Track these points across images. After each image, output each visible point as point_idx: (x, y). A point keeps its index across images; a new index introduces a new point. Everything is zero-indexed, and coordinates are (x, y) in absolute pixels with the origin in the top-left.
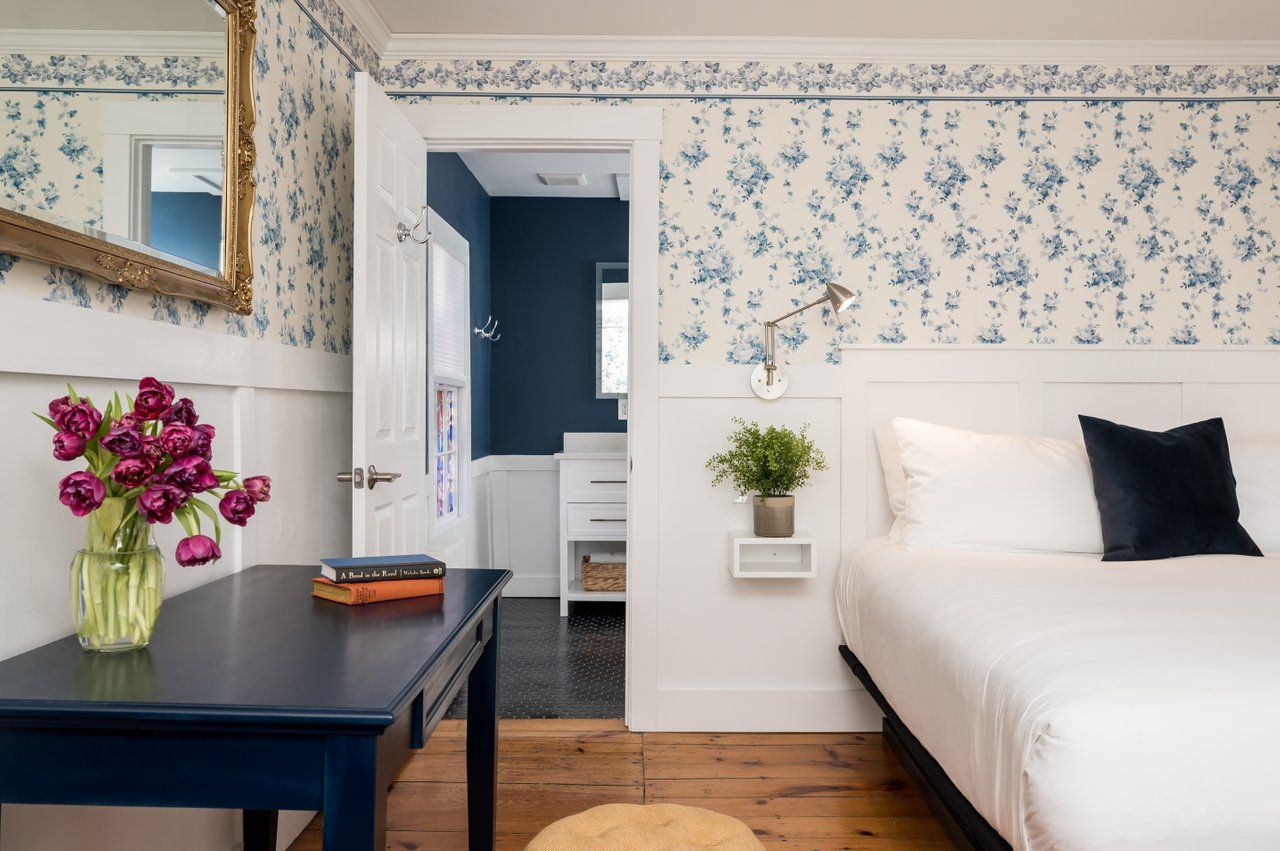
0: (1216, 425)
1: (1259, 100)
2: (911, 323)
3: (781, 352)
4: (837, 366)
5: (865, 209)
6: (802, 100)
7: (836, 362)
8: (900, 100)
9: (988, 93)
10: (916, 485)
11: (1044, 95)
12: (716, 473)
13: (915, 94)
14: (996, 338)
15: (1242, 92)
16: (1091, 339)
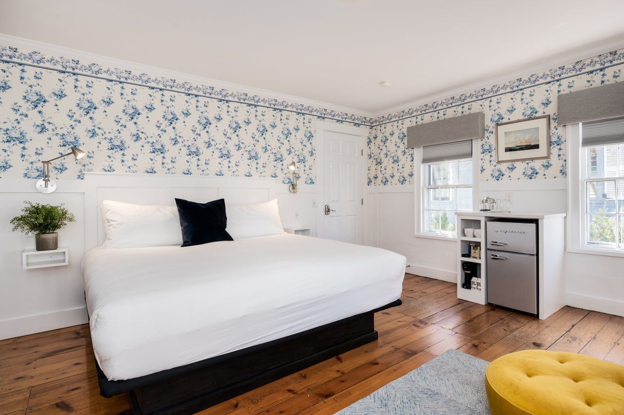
0: (222, 201)
1: (241, 103)
2: (117, 164)
3: (53, 174)
4: (82, 180)
5: (95, 120)
6: (64, 72)
7: (82, 179)
8: (111, 81)
9: (148, 84)
10: (110, 225)
11: (170, 89)
12: (15, 225)
13: (118, 79)
14: (153, 172)
15: (236, 99)
16: (188, 173)
